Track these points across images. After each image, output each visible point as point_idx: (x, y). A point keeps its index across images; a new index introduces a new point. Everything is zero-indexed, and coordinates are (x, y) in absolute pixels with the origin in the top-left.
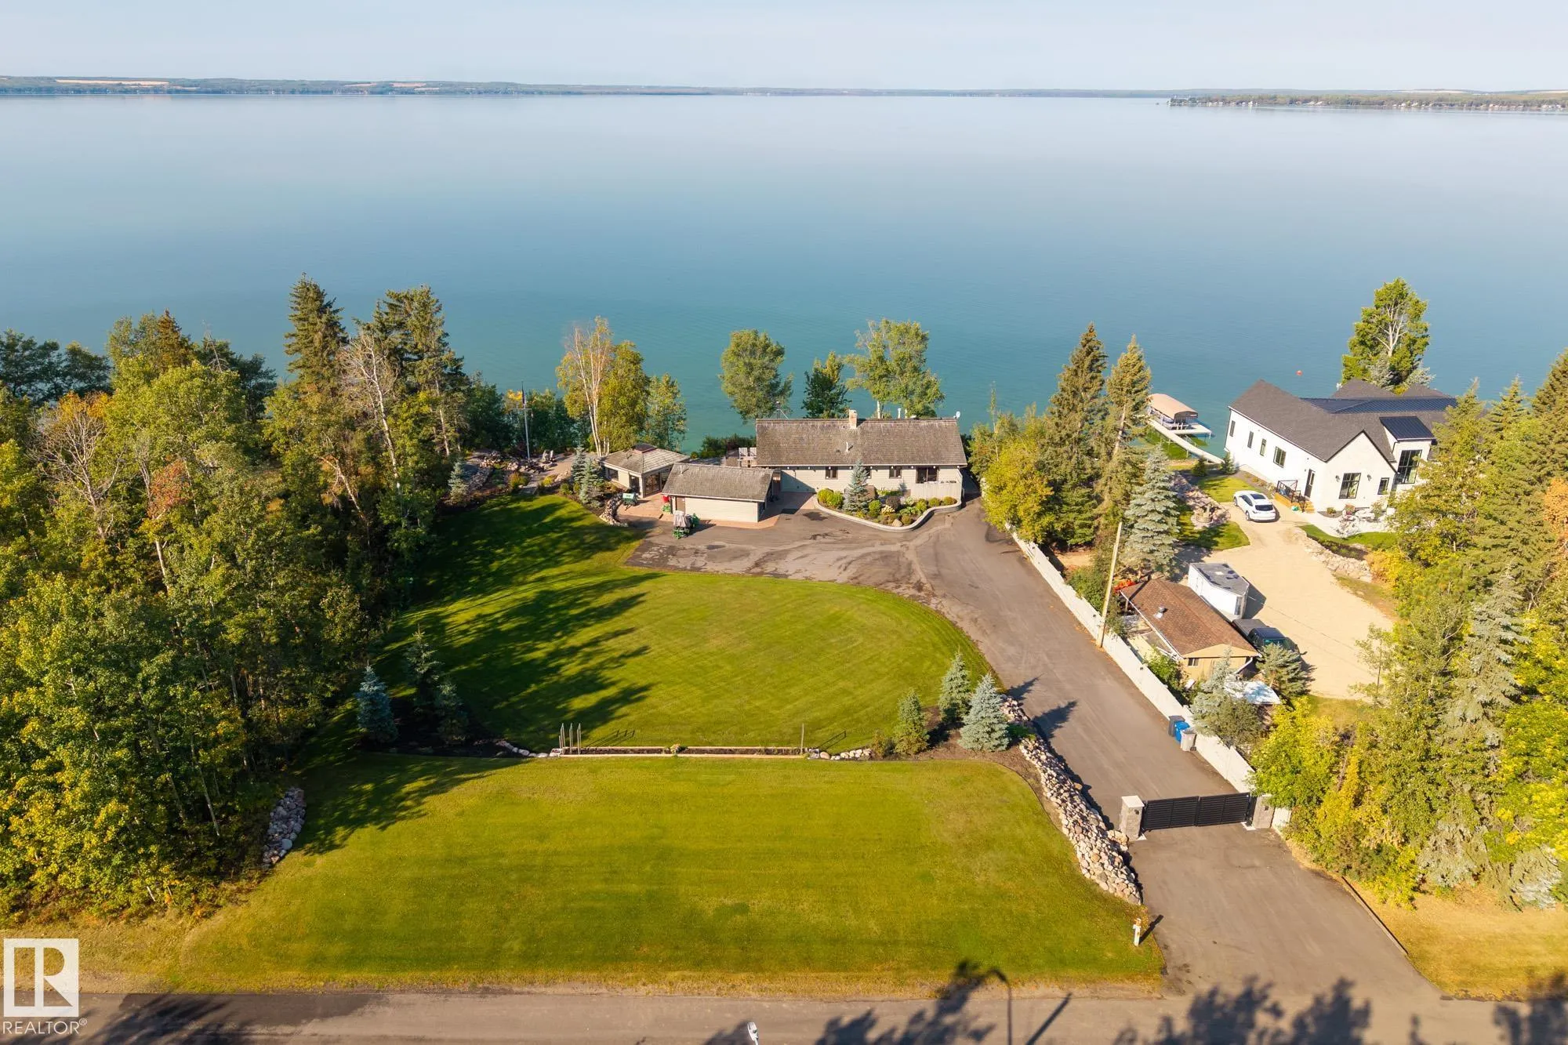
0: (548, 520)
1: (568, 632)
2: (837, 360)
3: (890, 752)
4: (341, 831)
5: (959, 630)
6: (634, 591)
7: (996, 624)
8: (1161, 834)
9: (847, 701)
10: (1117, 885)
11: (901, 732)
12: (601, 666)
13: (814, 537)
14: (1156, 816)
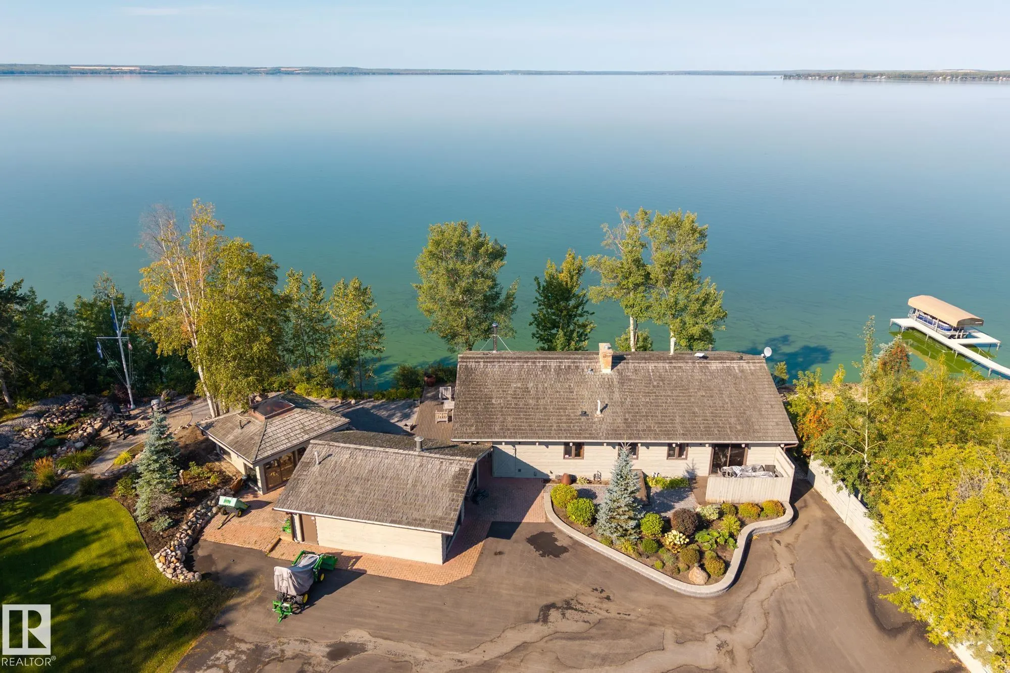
2: (577, 262)
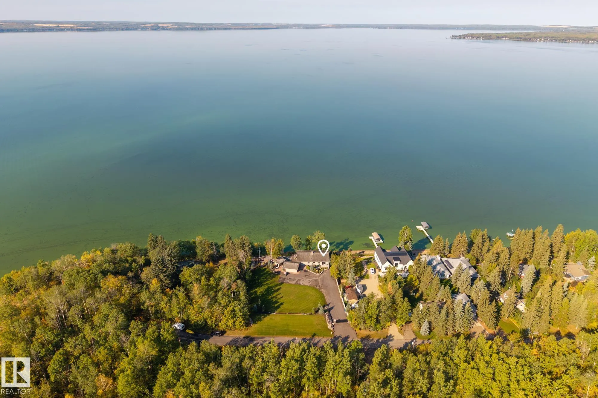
0: (265, 272)
1: (273, 294)
3: (311, 314)
4: (257, 322)
5: (323, 295)
6: (279, 287)
7: (328, 294)
8: (338, 323)
9: (307, 307)
10: (331, 328)
11: (313, 311)
12: (278, 300)
13: (305, 276)
14: (337, 322)
